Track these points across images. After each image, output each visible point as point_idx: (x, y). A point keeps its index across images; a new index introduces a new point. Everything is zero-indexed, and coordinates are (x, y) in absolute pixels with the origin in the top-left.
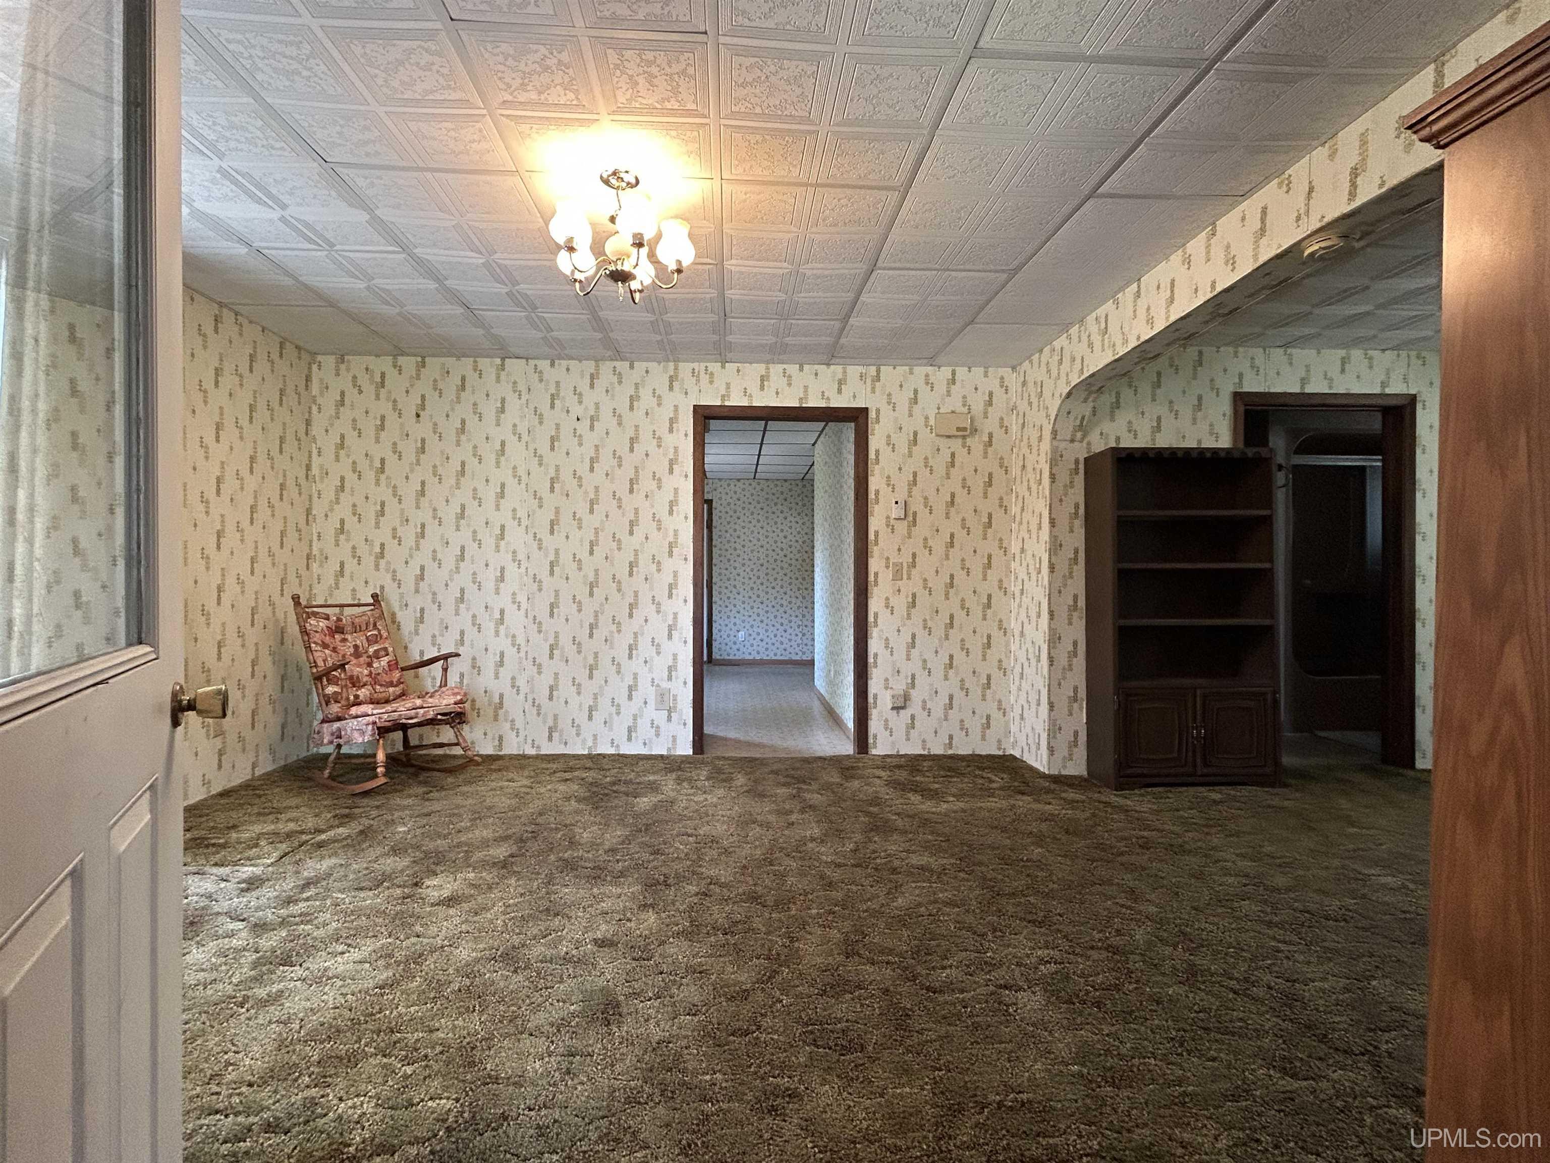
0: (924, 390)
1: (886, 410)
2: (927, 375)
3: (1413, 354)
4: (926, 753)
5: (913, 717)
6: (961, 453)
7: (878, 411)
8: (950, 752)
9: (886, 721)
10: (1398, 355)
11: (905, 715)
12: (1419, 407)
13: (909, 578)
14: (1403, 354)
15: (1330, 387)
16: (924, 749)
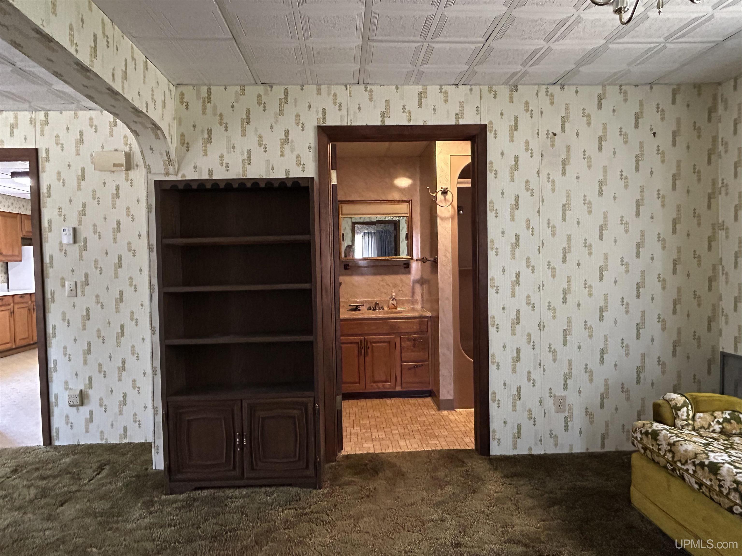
0: (89, 133)
1: (55, 151)
2: (91, 119)
3: (485, 88)
4: (103, 442)
5: (91, 413)
6: (125, 186)
7: (47, 151)
8: (126, 441)
9: (67, 417)
10: (471, 90)
11: (85, 410)
12: (490, 136)
13: (83, 295)
14: (476, 88)
15: (409, 120)
16: (102, 439)
